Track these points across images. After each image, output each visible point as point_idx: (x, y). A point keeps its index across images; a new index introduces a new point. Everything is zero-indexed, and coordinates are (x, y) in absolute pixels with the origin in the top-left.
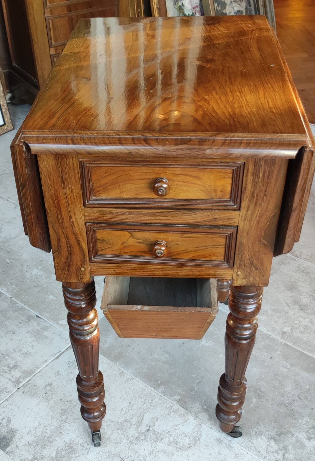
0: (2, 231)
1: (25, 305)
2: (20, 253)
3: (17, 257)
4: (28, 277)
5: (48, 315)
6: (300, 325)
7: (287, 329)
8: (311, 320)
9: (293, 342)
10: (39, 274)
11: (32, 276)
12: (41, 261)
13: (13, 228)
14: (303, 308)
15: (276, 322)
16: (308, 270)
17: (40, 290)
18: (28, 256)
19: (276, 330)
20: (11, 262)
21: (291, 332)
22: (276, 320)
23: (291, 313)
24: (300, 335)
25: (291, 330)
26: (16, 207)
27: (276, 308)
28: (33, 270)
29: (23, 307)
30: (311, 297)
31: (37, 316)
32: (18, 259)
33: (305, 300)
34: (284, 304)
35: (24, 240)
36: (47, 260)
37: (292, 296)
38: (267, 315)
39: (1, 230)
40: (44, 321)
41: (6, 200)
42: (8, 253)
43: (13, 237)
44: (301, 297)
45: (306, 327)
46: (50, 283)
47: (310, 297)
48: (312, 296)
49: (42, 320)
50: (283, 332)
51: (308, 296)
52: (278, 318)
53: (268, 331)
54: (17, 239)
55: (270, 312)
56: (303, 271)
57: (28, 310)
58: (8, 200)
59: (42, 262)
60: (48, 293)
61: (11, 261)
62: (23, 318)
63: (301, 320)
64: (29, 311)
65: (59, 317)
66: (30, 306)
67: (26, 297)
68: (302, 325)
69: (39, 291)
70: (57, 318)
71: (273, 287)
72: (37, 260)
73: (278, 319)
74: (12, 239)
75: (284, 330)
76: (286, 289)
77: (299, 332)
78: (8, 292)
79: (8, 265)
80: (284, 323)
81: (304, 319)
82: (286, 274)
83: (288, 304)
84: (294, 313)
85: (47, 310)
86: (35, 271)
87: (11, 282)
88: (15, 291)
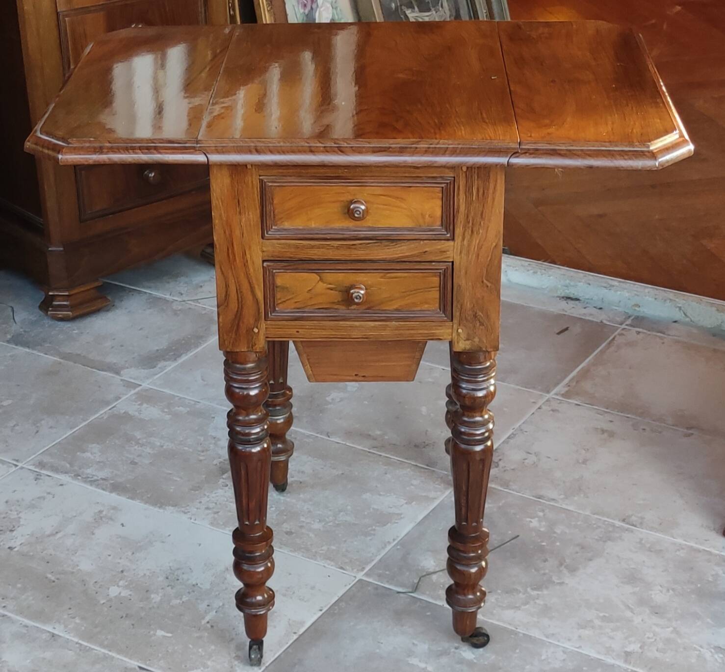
0: (21, 523)
1: (110, 651)
2: (72, 561)
3: (70, 569)
4: (102, 602)
5: (162, 663)
6: (656, 640)
7: (634, 647)
8: (675, 628)
9: (646, 666)
10: (122, 594)
11: (110, 600)
12: (122, 572)
13: (45, 517)
14: (657, 611)
15: (612, 638)
16: (658, 547)
17: (133, 622)
18: (92, 564)
19: (613, 651)
20: (58, 579)
21: (640, 651)
22: (610, 634)
23: (637, 620)
24: (658, 655)
25: (641, 648)
26: (39, 477)
27: (607, 615)
28: (109, 589)
29: (107, 655)
30: (671, 591)
31: (141, 668)
32: (73, 573)
33: (659, 597)
34: (622, 607)
35: (74, 537)
36: (134, 570)
37: (634, 593)
38: (593, 627)
39: (19, 522)
41: (11, 465)
42: (48, 562)
43: (48, 533)
44: (650, 592)
45: (668, 641)
46: (150, 608)
47: (668, 590)
48: (673, 590)
50: (626, 652)
51: (664, 591)
52: (613, 630)
53: (599, 653)
54: (59, 535)
55: (597, 622)
56: (650, 550)
57: (118, 659)
58: (16, 466)
59: (125, 573)
60: (152, 626)
61: (58, 576)
63: (657, 630)
64: (122, 660)
65: (186, 666)
66: (119, 652)
67: (109, 636)
68: (661, 639)
69: (133, 625)
70: (183, 666)
71: (597, 579)
72: (112, 570)
73: (615, 633)
74: (49, 536)
75: (628, 650)
76: (622, 582)
77: (657, 651)
78: (69, 633)
79: (54, 584)
80: (626, 638)
81: (662, 628)
82: (618, 557)
83: (628, 606)
84: (642, 620)
85: (158, 656)
86: (114, 591)
87: (69, 615)
88: (83, 628)
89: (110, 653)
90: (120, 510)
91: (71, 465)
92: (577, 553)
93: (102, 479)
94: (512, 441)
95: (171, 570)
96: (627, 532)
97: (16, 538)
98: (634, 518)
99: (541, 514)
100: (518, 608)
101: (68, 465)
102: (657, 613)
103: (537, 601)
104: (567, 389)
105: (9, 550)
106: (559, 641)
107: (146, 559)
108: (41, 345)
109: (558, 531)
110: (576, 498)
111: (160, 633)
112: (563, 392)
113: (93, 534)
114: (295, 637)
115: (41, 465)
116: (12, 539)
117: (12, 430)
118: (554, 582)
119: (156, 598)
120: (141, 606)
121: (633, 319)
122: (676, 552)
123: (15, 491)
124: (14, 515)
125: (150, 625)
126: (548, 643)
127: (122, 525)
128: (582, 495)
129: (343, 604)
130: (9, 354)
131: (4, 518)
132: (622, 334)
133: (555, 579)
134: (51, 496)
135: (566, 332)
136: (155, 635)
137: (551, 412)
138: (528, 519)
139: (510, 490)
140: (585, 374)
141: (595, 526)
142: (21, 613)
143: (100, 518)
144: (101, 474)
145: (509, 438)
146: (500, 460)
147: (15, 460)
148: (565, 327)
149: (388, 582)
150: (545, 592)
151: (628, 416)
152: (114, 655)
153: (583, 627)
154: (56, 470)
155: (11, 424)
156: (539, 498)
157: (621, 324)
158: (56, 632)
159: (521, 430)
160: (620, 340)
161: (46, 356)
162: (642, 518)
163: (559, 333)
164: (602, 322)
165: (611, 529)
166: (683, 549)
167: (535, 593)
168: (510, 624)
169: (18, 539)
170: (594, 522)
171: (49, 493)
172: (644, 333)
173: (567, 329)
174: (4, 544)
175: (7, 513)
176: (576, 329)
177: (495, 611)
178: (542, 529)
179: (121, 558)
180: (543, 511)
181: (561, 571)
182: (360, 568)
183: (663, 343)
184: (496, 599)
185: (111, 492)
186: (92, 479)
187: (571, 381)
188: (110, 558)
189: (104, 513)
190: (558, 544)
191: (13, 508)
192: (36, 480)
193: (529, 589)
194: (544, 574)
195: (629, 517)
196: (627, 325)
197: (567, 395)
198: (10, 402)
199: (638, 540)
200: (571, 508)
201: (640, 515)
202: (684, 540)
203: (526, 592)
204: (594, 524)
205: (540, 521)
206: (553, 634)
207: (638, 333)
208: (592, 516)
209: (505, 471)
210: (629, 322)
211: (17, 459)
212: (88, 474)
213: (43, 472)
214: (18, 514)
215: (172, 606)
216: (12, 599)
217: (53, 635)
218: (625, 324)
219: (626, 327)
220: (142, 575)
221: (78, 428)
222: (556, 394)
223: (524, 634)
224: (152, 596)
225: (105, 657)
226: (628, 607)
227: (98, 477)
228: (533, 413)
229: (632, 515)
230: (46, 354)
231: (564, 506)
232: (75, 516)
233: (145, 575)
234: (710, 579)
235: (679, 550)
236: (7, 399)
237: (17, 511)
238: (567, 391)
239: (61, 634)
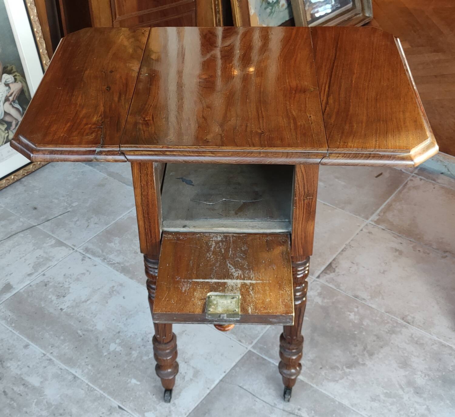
0: (70, 291)
1: (104, 392)
2: (93, 321)
3: (90, 328)
4: (105, 354)
5: (131, 405)
6: (416, 414)
8: (428, 406)
10: (117, 350)
11: (110, 353)
12: (119, 332)
13: (83, 288)
14: (418, 391)
16: (422, 341)
17: (120, 372)
18: (103, 325)
22: (389, 407)
23: (406, 397)
26: (84, 258)
27: (388, 392)
28: (110, 344)
29: (102, 396)
30: (427, 376)
31: (120, 407)
32: (92, 331)
33: (420, 381)
34: (398, 386)
35: (97, 304)
36: (126, 332)
37: (405, 376)
38: (379, 401)
40: (128, 414)
41: (71, 248)
42: (80, 322)
43: (83, 300)
44: (415, 376)
46: (131, 362)
47: (425, 376)
48: (428, 375)
49: (125, 413)
51: (423, 375)
52: (391, 405)
54: (89, 302)
55: (382, 397)
56: (416, 343)
57: (108, 399)
58: (73, 249)
59: (120, 334)
60: (130, 376)
61: (84, 333)
62: (104, 410)
63: (417, 407)
64: (110, 400)
65: (144, 408)
66: (110, 393)
67: (105, 381)
68: (419, 414)
69: (119, 373)
70: (143, 408)
71: (385, 363)
72: (113, 331)
73: (392, 407)
74: (83, 302)
76: (399, 367)
78: (84, 376)
79: (80, 338)
80: (398, 412)
81: (420, 405)
82: (398, 347)
83: (402, 386)
84: (409, 398)
85: (130, 399)
86: (113, 347)
87: (85, 362)
88: (92, 373)
89: (104, 394)
90: (124, 286)
91: (103, 251)
92: (374, 341)
93: (118, 263)
94: (344, 253)
95: (146, 333)
96: (404, 328)
97: (66, 302)
98: (409, 318)
99: (356, 310)
100: (337, 381)
101: (101, 251)
102: (418, 393)
103: (349, 377)
104: (377, 217)
105: (60, 311)
106: (359, 410)
107: (133, 324)
108: (99, 166)
109: (365, 323)
110: (377, 300)
111: (134, 381)
112: (375, 220)
113: (107, 303)
114: (208, 391)
115: (87, 250)
116: (63, 303)
117: (75, 223)
118: (359, 363)
119: (135, 354)
120: (126, 359)
121: (419, 169)
122: (432, 345)
123: (70, 268)
124: (66, 286)
125: (129, 375)
126: (352, 411)
127: (124, 297)
128: (381, 297)
129: (237, 369)
130: (82, 170)
131: (61, 287)
132: (411, 180)
133: (360, 360)
134: (89, 273)
135: (381, 176)
136: (130, 382)
137: (368, 234)
138: (349, 313)
139: (340, 289)
140: (389, 207)
141: (386, 321)
142: (59, 357)
143: (112, 292)
144: (118, 260)
145: (342, 251)
146: (336, 267)
147: (73, 245)
148: (380, 173)
149: (265, 354)
150: (354, 370)
151: (411, 240)
152: (106, 395)
153: (373, 400)
154: (94, 254)
155: (75, 219)
156: (356, 297)
157: (412, 173)
158: (77, 375)
159: (350, 245)
160: (410, 184)
161: (101, 173)
162: (414, 318)
163: (377, 177)
164: (401, 170)
165: (395, 325)
166: (436, 343)
167: (347, 370)
168: (332, 394)
169: (66, 304)
170: (386, 319)
171: (88, 271)
172: (424, 180)
173: (381, 174)
174: (58, 306)
175: (63, 283)
176: (386, 175)
177: (323, 383)
178: (356, 322)
179: (119, 322)
180: (357, 307)
181: (364, 355)
182: (250, 342)
183: (434, 188)
184: (325, 373)
185: (121, 273)
186: (112, 263)
187: (381, 212)
188: (113, 322)
189: (115, 288)
190: (364, 333)
191: (67, 280)
192: (82, 261)
193: (344, 368)
194: (354, 356)
195: (406, 316)
196: (415, 174)
197: (378, 222)
198: (77, 203)
199: (410, 335)
200: (373, 306)
201: (412, 315)
202: (438, 337)
203: (343, 369)
204: (386, 320)
205: (355, 315)
206: (356, 404)
207: (421, 179)
208: (385, 313)
209: (338, 275)
210: (416, 171)
211: (75, 244)
212: (110, 259)
213: (88, 255)
214: (69, 285)
215: (143, 362)
216: (56, 347)
217: (75, 377)
218: (414, 173)
219: (414, 175)
220: (130, 336)
221: (110, 225)
222: (372, 221)
223: (339, 402)
224: (133, 352)
225: (101, 397)
226: (401, 388)
227: (115, 261)
228: (358, 234)
229: (408, 315)
230: (100, 171)
231: (370, 305)
232: (99, 289)
233: (131, 336)
234: (450, 369)
235: (433, 344)
236: (75, 202)
237: (69, 282)
238: (378, 220)
239: (79, 377)
